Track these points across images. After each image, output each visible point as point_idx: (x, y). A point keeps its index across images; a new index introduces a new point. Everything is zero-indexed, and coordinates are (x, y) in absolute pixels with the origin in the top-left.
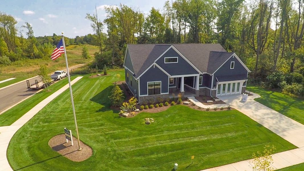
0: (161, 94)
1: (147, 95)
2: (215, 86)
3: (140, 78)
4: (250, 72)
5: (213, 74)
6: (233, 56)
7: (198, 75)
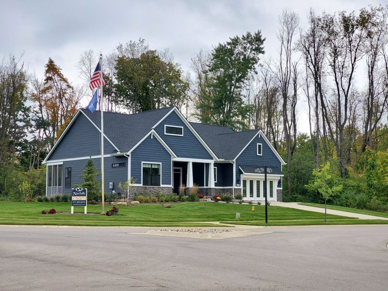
0: (162, 186)
1: (141, 185)
2: (238, 182)
3: (131, 153)
4: (285, 164)
5: (234, 160)
6: (258, 135)
7: (212, 162)
